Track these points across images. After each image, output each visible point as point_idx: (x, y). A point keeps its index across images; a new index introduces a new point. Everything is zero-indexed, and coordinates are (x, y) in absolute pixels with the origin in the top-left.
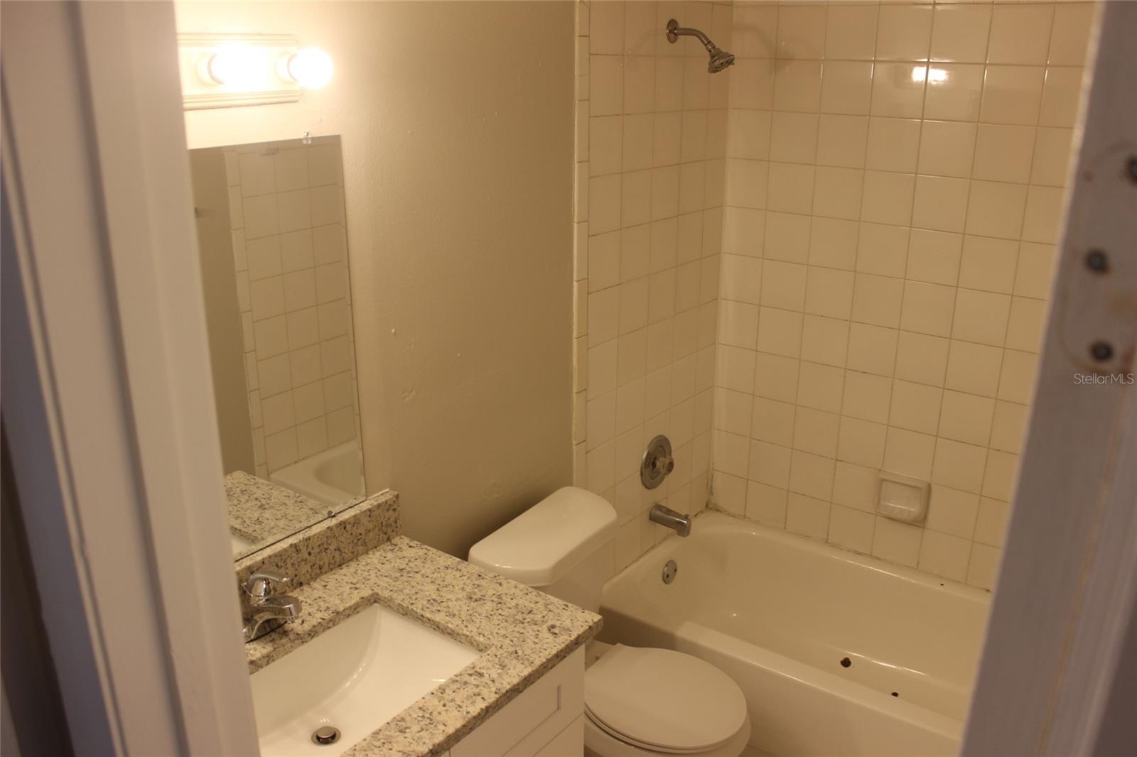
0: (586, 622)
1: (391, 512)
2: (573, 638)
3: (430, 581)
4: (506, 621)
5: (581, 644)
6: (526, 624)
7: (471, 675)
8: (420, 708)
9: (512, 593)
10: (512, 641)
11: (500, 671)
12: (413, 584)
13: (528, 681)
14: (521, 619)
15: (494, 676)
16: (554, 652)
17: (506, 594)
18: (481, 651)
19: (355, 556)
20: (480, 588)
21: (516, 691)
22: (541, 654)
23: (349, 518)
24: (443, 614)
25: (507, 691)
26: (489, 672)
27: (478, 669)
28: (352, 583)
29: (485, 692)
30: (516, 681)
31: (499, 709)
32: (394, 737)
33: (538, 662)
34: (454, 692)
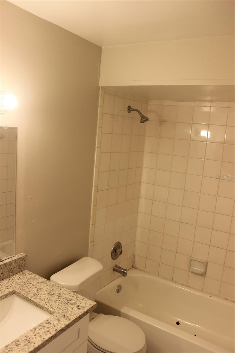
0: (91, 305)
1: (23, 261)
2: (85, 311)
3: (35, 287)
4: (61, 303)
5: (88, 313)
6: (69, 305)
7: (46, 323)
8: (26, 336)
9: (64, 292)
10: (63, 311)
11: (57, 322)
12: (29, 287)
13: (68, 326)
14: (67, 302)
15: (55, 324)
16: (78, 316)
17: (62, 293)
18: (51, 314)
19: (9, 276)
20: (53, 290)
21: (63, 330)
22: (73, 316)
23: (8, 262)
24: (38, 299)
25: (60, 330)
26: (53, 322)
27: (49, 321)
28: (6, 286)
29: (51, 330)
30: (63, 326)
31: (56, 337)
32: (14, 348)
33: (72, 319)
34: (39, 330)
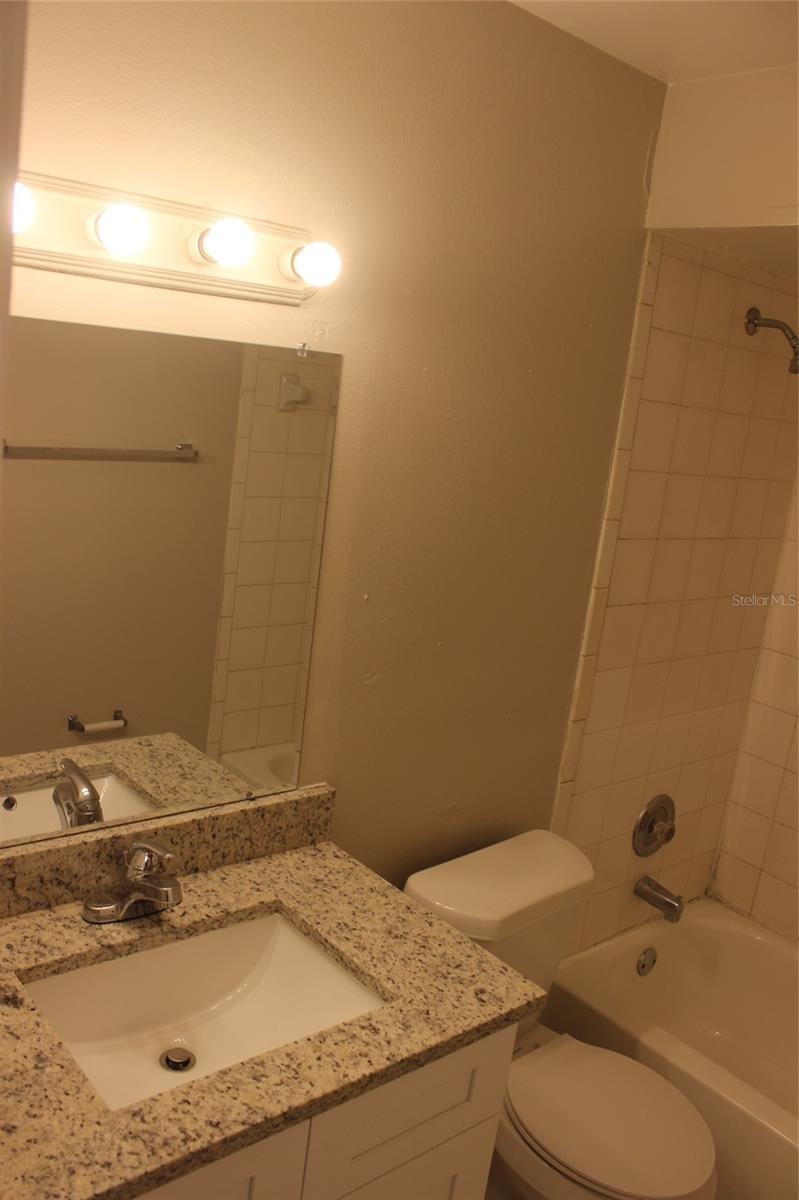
0: (526, 995)
1: (322, 811)
2: (503, 1012)
3: (347, 901)
4: (426, 971)
5: (513, 1022)
6: (449, 980)
7: (363, 1028)
8: (288, 1055)
9: (442, 937)
10: (426, 997)
11: (400, 1031)
12: (327, 900)
13: (432, 1054)
14: (445, 972)
15: (392, 1036)
16: (475, 1024)
17: (434, 938)
18: (385, 1000)
19: (268, 853)
20: (405, 923)
21: (414, 1062)
22: (458, 1023)
23: (269, 806)
24: (351, 944)
25: (402, 1060)
26: (387, 1029)
27: (373, 1023)
28: (255, 882)
29: (374, 1054)
30: (417, 1049)
31: (387, 1081)
32: (245, 1085)
33: (452, 1032)
34: (336, 1044)
